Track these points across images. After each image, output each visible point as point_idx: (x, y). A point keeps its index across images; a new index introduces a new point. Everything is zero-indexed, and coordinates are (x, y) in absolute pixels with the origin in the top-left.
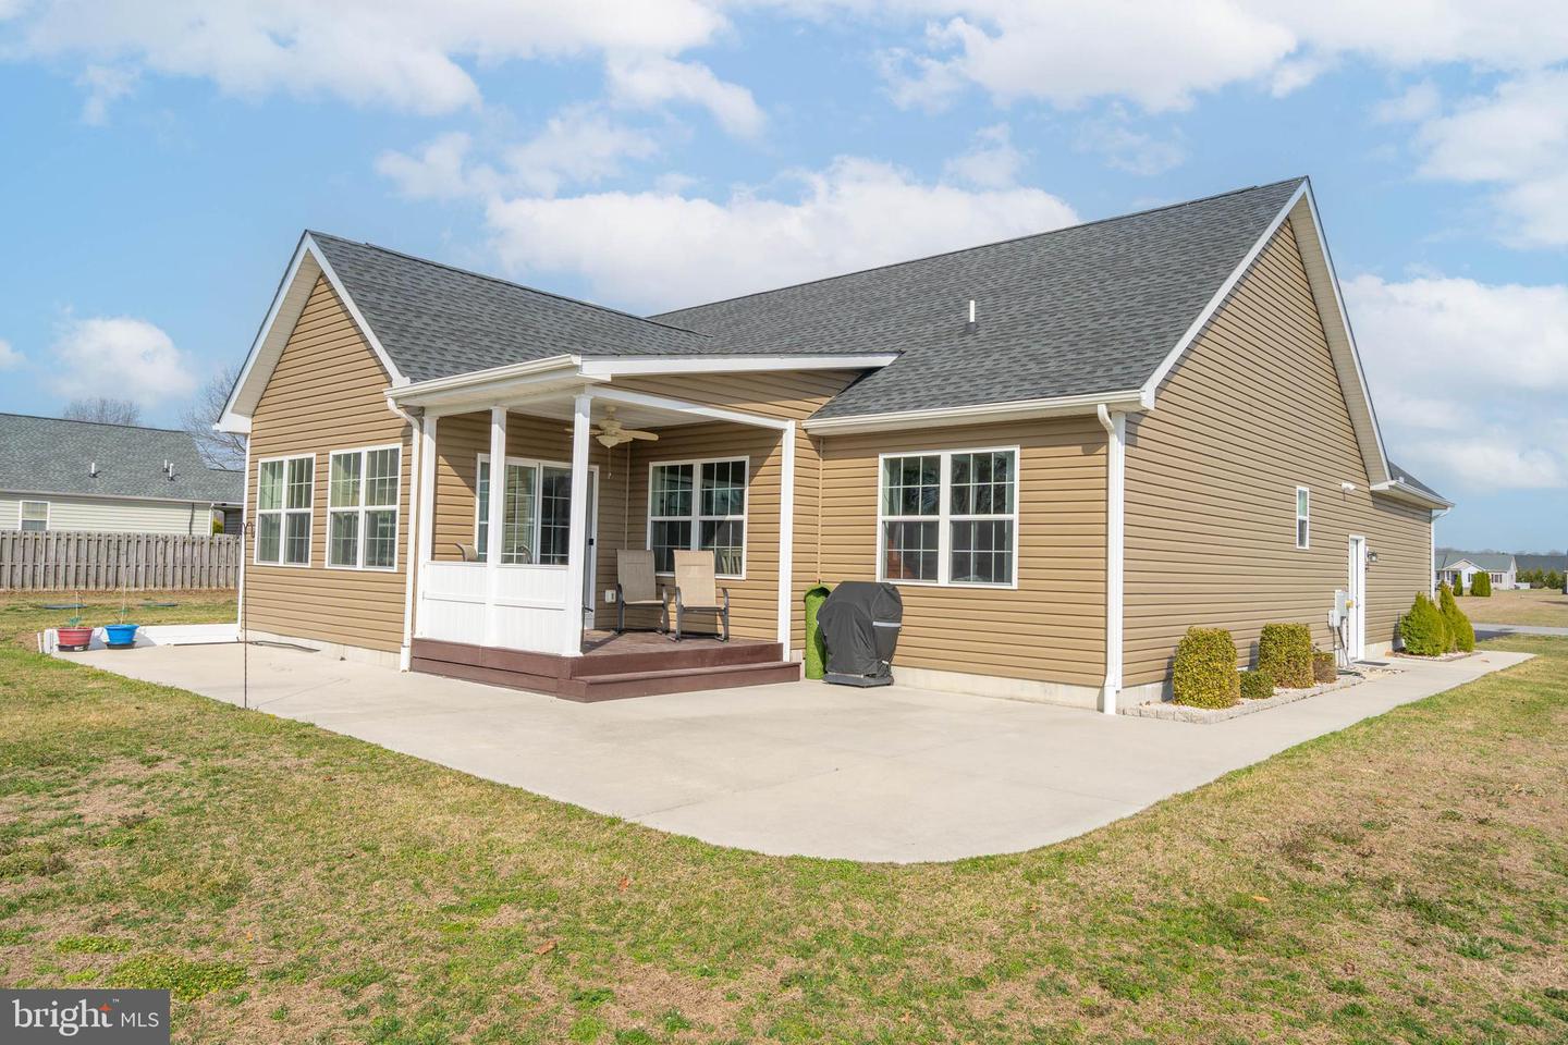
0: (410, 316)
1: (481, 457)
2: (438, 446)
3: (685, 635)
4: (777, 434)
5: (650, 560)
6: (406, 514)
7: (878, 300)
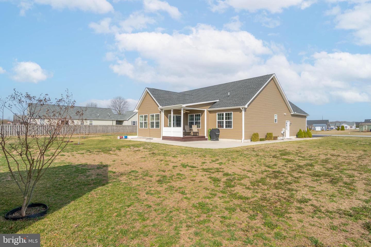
0: (159, 98)
1: (169, 115)
2: (164, 114)
3: (193, 135)
4: (204, 111)
5: (189, 126)
6: (161, 122)
7: (218, 90)
